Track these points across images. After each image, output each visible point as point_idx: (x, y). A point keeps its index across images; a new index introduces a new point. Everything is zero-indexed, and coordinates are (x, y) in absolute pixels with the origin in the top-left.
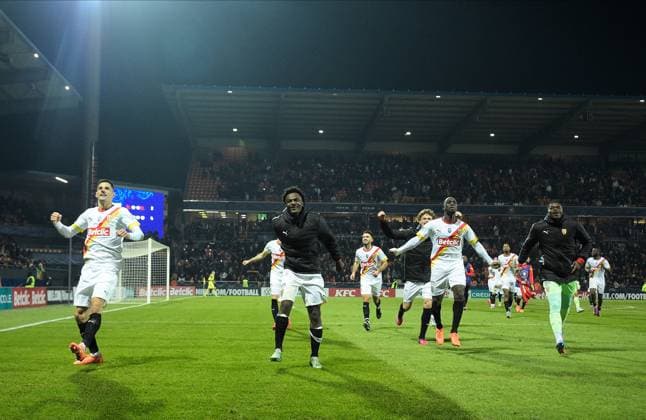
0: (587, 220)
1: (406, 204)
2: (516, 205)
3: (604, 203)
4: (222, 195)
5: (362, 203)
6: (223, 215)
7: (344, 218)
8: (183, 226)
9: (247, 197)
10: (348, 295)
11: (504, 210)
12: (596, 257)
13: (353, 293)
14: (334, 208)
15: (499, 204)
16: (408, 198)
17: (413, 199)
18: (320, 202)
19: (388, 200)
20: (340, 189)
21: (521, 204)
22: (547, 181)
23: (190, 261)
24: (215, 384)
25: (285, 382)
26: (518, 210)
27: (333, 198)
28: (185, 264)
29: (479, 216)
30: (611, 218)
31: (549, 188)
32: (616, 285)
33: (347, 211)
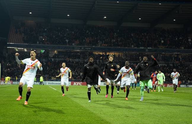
0: (178, 55)
1: (103, 47)
2: (149, 48)
3: (185, 48)
4: (25, 41)
5: (86, 46)
6: (26, 50)
7: (78, 52)
8: (7, 54)
9: (38, 42)
10: (79, 85)
11: (144, 50)
12: (175, 72)
13: (81, 84)
14: (73, 48)
15: (142, 48)
16: (105, 45)
17: (107, 45)
18: (68, 46)
19: (96, 46)
20: (76, 40)
21: (151, 48)
22: (161, 39)
23: (11, 69)
24: (19, 122)
25: (50, 121)
26: (150, 50)
27: (73, 44)
28: (8, 71)
29: (133, 53)
30: (187, 54)
31: (162, 42)
32: (189, 81)
33: (79, 49)
